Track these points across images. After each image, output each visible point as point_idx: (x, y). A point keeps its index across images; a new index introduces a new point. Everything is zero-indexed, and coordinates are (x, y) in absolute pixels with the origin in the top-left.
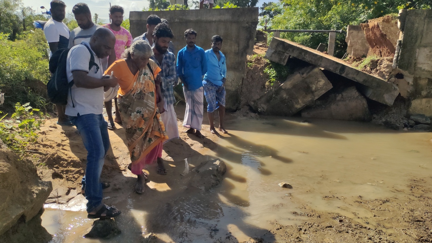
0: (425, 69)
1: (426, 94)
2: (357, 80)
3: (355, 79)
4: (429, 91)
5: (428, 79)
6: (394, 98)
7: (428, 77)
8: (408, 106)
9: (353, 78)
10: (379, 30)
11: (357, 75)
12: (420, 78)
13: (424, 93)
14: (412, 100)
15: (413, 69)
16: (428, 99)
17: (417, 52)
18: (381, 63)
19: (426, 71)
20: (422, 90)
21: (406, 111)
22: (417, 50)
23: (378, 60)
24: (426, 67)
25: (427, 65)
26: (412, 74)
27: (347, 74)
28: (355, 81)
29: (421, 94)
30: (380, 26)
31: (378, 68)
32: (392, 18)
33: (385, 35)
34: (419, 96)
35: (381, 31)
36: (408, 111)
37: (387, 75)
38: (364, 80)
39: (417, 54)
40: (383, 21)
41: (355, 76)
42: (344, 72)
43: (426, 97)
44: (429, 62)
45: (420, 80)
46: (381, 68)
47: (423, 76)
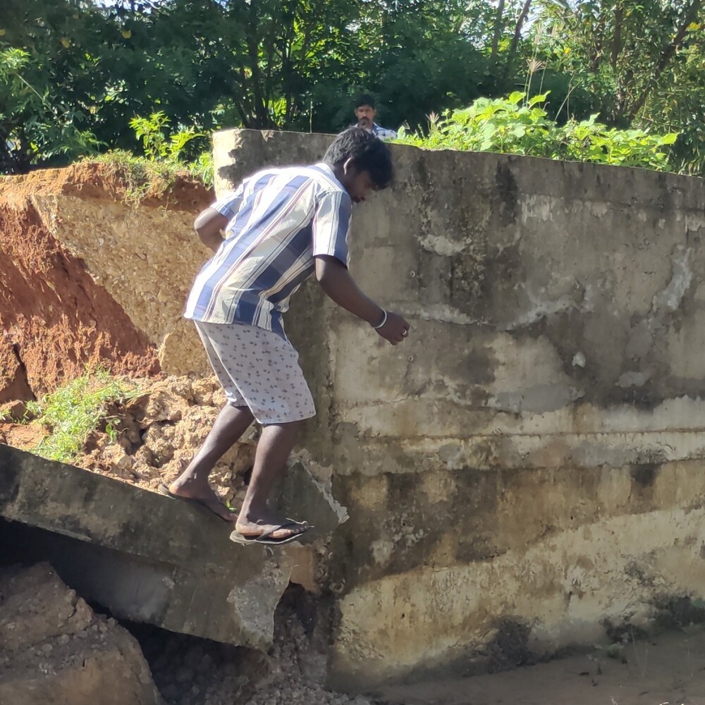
0: (369, 431)
1: (392, 555)
2: (88, 533)
3: (76, 525)
4: (397, 538)
5: (388, 474)
6: (273, 601)
7: (386, 469)
8: (330, 631)
9: (65, 519)
12: (356, 475)
13: (382, 550)
14: (342, 596)
15: (328, 435)
16: (402, 577)
17: (332, 346)
18: (161, 417)
19: (379, 440)
20: (375, 537)
21: (322, 660)
22: (332, 336)
23: (144, 400)
24: (372, 421)
25: (375, 408)
26: (327, 465)
27: (32, 504)
28: (82, 537)
29: (371, 560)
31: (154, 444)
33: (80, 262)
34: (367, 567)
36: (333, 657)
38: (126, 527)
39: (332, 357)
40: (68, 190)
41: (75, 509)
42: (16, 492)
43: (392, 568)
44: (382, 395)
45: (359, 486)
46: (176, 443)
47: (369, 469)
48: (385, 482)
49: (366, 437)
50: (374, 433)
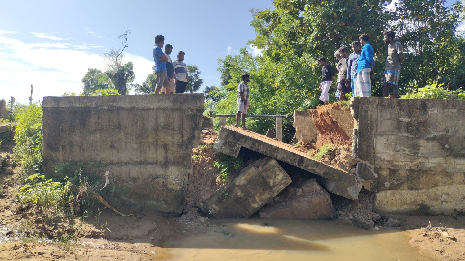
0: (384, 159)
1: (390, 186)
2: (317, 173)
3: (315, 171)
4: (391, 182)
5: (389, 168)
6: (358, 191)
7: (389, 167)
8: (373, 200)
9: (312, 170)
10: (330, 117)
11: (317, 167)
12: (381, 168)
13: (387, 184)
14: (377, 193)
15: (373, 159)
16: (393, 191)
17: (374, 141)
18: (339, 153)
19: (387, 161)
20: (386, 181)
21: (372, 205)
22: (375, 139)
23: (336, 149)
24: (385, 157)
25: (386, 154)
26: (373, 165)
27: (306, 166)
28: (316, 173)
29: (384, 186)
30: (330, 113)
31: (336, 158)
32: (341, 105)
33: (337, 122)
34: (383, 187)
35: (331, 118)
36: (374, 205)
37: (347, 166)
38: (325, 173)
39: (375, 143)
40: (333, 108)
41: (314, 168)
42: (303, 164)
43: (390, 189)
44: (388, 151)
45: (381, 170)
46: (340, 158)
47: (383, 167)
48: (388, 170)
49: (384, 160)
50: (386, 159)
